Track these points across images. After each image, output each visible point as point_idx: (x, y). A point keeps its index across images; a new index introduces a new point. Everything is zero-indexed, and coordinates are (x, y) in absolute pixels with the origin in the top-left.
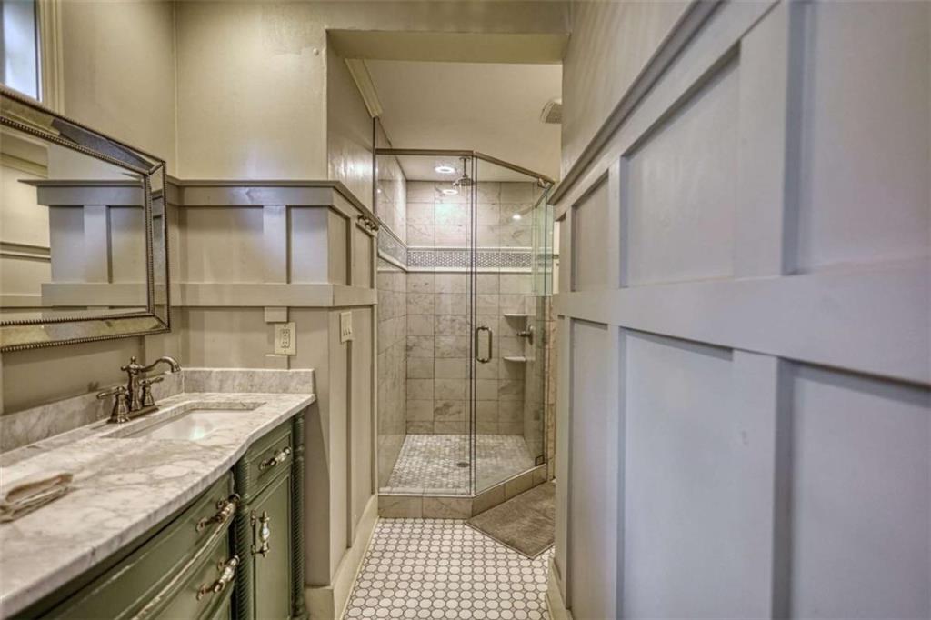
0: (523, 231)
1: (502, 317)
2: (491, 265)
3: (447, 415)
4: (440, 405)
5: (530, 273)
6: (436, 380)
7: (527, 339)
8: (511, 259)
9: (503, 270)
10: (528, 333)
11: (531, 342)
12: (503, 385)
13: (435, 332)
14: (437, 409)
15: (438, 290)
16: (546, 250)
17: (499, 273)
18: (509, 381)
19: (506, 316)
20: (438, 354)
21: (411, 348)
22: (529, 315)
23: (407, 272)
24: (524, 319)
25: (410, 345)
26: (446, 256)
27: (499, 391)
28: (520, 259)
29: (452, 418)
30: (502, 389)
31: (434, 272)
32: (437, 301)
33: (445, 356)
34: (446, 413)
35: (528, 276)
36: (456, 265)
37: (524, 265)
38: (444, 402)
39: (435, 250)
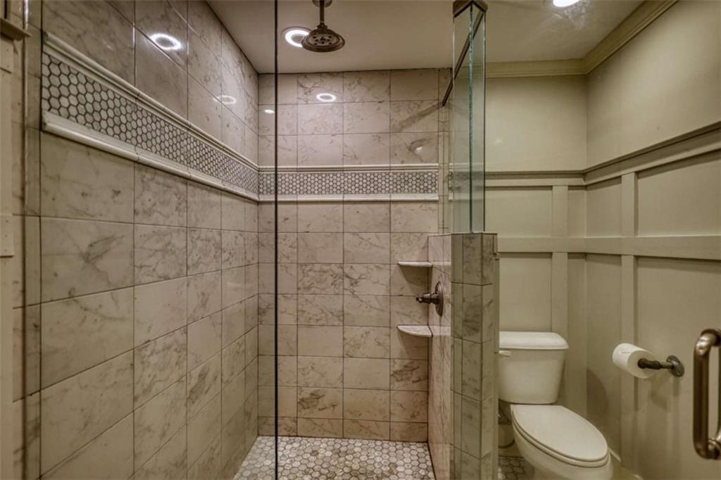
0: (424, 140)
1: (394, 267)
2: (378, 190)
3: (315, 410)
4: (306, 393)
5: (435, 202)
6: (299, 357)
7: (433, 306)
8: (407, 182)
9: (395, 197)
10: (434, 296)
11: (441, 313)
12: (397, 368)
13: (298, 289)
14: (303, 400)
15: (302, 228)
16: (471, 167)
17: (390, 202)
18: (406, 362)
19: (401, 267)
20: (302, 320)
21: (264, 312)
22: (436, 264)
23: (258, 203)
24: (428, 271)
25: (263, 306)
26: (312, 178)
27: (391, 375)
28: (422, 181)
29: (321, 414)
30: (396, 372)
31: (297, 203)
32: (301, 243)
33: (312, 322)
34: (314, 406)
35: (433, 206)
36: (328, 191)
37: (426, 191)
38: (313, 390)
39: (298, 170)
